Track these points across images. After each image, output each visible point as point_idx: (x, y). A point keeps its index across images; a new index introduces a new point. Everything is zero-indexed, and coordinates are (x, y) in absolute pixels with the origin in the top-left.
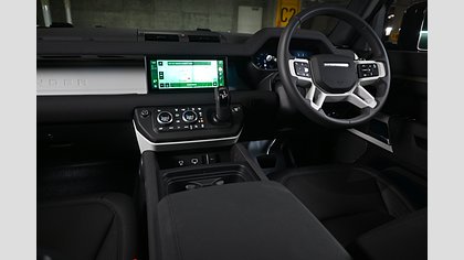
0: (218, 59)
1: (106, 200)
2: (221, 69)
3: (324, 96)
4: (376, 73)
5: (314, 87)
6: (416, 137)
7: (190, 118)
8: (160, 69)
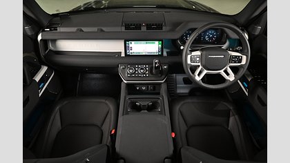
0: (159, 41)
1: (107, 102)
2: (160, 46)
3: (205, 72)
4: (240, 61)
5: (201, 67)
6: (258, 96)
7: (142, 71)
8: (130, 46)
